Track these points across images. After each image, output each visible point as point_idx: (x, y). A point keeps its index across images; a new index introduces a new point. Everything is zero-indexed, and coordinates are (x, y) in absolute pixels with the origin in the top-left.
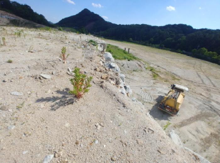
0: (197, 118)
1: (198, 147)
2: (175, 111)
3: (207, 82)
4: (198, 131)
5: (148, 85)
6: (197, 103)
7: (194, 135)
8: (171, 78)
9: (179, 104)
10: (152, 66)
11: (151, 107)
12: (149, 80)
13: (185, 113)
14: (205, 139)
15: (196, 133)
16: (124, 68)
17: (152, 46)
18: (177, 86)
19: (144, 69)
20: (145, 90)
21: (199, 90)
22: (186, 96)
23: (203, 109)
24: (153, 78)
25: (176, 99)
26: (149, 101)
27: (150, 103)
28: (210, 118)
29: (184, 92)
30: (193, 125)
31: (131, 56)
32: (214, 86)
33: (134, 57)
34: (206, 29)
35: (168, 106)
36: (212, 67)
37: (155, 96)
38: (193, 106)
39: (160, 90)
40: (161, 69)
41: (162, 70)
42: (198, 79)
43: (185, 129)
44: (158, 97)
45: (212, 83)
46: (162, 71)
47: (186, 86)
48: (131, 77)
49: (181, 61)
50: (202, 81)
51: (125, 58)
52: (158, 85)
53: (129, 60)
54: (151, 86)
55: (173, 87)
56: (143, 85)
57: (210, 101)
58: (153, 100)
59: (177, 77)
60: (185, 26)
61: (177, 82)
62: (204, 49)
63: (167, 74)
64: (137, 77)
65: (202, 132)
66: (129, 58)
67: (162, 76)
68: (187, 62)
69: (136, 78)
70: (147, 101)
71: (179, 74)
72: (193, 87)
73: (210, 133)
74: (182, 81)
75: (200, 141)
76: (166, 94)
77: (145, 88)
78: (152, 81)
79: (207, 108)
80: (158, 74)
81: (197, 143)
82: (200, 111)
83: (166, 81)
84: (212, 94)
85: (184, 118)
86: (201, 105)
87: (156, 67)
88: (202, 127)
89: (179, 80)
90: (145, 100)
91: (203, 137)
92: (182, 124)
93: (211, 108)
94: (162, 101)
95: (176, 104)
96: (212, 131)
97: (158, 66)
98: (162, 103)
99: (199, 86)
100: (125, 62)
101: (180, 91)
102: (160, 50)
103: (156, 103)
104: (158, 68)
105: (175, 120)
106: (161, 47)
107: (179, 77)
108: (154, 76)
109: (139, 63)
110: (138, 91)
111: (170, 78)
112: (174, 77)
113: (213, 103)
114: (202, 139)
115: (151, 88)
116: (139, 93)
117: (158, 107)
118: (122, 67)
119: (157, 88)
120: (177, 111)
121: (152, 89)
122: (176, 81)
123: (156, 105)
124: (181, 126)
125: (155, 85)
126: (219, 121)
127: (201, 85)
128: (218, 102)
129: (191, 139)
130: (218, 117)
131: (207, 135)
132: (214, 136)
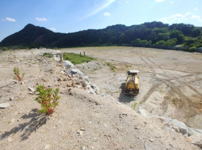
0: (152, 90)
1: (161, 111)
3: (148, 62)
4: (156, 100)
5: (110, 78)
6: (148, 79)
7: (155, 103)
8: (125, 66)
9: (137, 84)
10: (107, 61)
11: (118, 95)
12: (110, 74)
13: (144, 90)
14: (162, 103)
16: (85, 70)
17: (102, 46)
18: (131, 71)
19: (102, 66)
20: (109, 83)
21: (146, 69)
22: (140, 77)
23: (153, 82)
24: (112, 71)
25: (134, 81)
27: (116, 92)
28: (159, 87)
29: (137, 74)
30: (151, 96)
31: (88, 58)
32: (154, 63)
33: (91, 58)
34: (134, 25)
35: (131, 90)
36: (147, 51)
37: (118, 85)
38: (146, 82)
39: (120, 78)
40: (115, 62)
41: (117, 63)
42: (142, 62)
43: (147, 102)
44: (121, 85)
45: (152, 62)
47: (137, 69)
48: (94, 76)
49: (127, 51)
50: (146, 62)
51: (83, 61)
53: (87, 62)
54: (113, 78)
55: (129, 73)
56: (106, 79)
57: (155, 75)
58: (118, 88)
59: (129, 65)
60: (120, 25)
61: (130, 69)
62: (139, 39)
63: (121, 64)
64: (99, 74)
65: (158, 99)
66: (87, 60)
67: (118, 67)
68: (131, 52)
69: (99, 76)
70: (114, 91)
71: (129, 62)
72: (141, 68)
73: (163, 97)
74: (133, 66)
75: (160, 106)
76: (126, 80)
77: (109, 81)
78: (112, 74)
79: (155, 80)
80: (114, 66)
81: (158, 108)
82: (152, 84)
83: (123, 70)
84: (155, 70)
85: (145, 94)
86: (151, 80)
87: (111, 61)
88: (157, 95)
89: (131, 66)
90: (112, 91)
91: (161, 102)
92: (145, 99)
93: (158, 79)
94: (125, 87)
95: (135, 85)
96: (164, 95)
97: (112, 61)
98: (126, 88)
99: (145, 66)
100: (84, 64)
101: (134, 74)
102: (110, 47)
103: (121, 89)
104: (112, 62)
105: (139, 98)
106: (109, 45)
107: (130, 64)
108: (112, 69)
109: (96, 62)
110: (104, 86)
112: (127, 65)
113: (158, 76)
114: (161, 104)
115: (113, 80)
116: (105, 87)
117: (124, 93)
118: (83, 70)
119: (118, 78)
120: (138, 90)
121: (115, 80)
122: (129, 67)
123: (122, 92)
124: (145, 101)
125: (116, 76)
126: (165, 86)
127: (146, 65)
128: (160, 74)
129: (154, 108)
130: (164, 84)
131: (163, 100)
132: (166, 98)
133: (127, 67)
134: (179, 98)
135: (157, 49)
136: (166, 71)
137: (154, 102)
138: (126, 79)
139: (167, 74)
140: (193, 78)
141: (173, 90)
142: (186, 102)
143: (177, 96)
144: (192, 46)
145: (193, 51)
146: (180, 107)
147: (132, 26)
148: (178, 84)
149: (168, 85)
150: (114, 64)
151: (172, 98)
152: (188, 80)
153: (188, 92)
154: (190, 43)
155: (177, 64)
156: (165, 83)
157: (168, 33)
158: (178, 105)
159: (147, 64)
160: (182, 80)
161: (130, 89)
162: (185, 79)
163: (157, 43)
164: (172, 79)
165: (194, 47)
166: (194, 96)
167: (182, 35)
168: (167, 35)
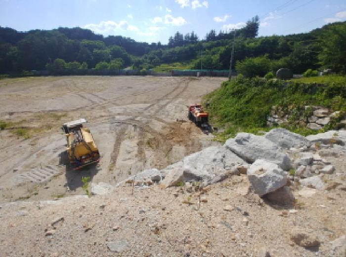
0: (118, 142)
1: (140, 164)
2: (95, 155)
3: (96, 100)
4: (129, 152)
5: (24, 156)
6: (105, 127)
7: (129, 159)
8: (52, 119)
9: (90, 143)
11: (63, 179)
12: (17, 146)
13: (105, 147)
14: (138, 153)
15: (129, 156)
18: (70, 124)
20: (27, 166)
21: (97, 113)
22: (90, 128)
23: (115, 130)
24: (21, 138)
25: (83, 141)
26: (52, 175)
27: (55, 176)
28: (126, 133)
29: (84, 126)
30: (121, 151)
32: (105, 100)
35: (83, 157)
36: (87, 81)
37: (54, 161)
38: (106, 134)
39: (52, 146)
40: (22, 115)
41: (26, 116)
43: (119, 162)
44: (58, 159)
45: (101, 98)
46: (27, 119)
47: (81, 117)
49: (43, 87)
50: (90, 100)
52: (42, 142)
54: (32, 153)
55: (67, 130)
57: (114, 118)
58: (56, 168)
59: (60, 114)
61: (66, 120)
62: (60, 60)
63: (39, 117)
65: (131, 150)
67: (36, 125)
68: (54, 86)
70: (48, 178)
71: (58, 107)
72: (88, 114)
73: (136, 145)
74: (71, 114)
75: (137, 159)
76: (66, 145)
77: (24, 163)
78: (25, 144)
79: (116, 126)
80: (24, 125)
81: (136, 162)
82: (114, 133)
83: (49, 127)
84: (110, 109)
85: (110, 153)
86: (110, 128)
87: (7, 117)
88: (128, 146)
89: (65, 115)
90: (43, 180)
91: (135, 153)
92: (114, 159)
93: (120, 123)
94: (70, 158)
95: (88, 146)
96: (136, 141)
97: (11, 114)
98: (73, 160)
99: (93, 108)
101: (78, 128)
103: (64, 167)
104: (12, 117)
105: (104, 162)
107: (62, 111)
108: (21, 134)
111: (51, 121)
112: (55, 115)
113: (117, 117)
114: (136, 156)
115: (35, 155)
116: (20, 181)
117: (74, 169)
119: (46, 148)
120: (97, 152)
121: (38, 156)
122: (62, 119)
123: (68, 169)
124: (114, 163)
125: (38, 146)
126: (133, 128)
127: (93, 106)
128: (119, 114)
129: (131, 165)
130: (130, 126)
131: (136, 149)
132: (140, 144)
133: (58, 118)
134: (152, 137)
135: (101, 77)
136: (124, 107)
137: (127, 158)
138: (66, 143)
139: (128, 110)
140: (156, 107)
141: (143, 129)
142: (160, 137)
143: (149, 136)
144: (142, 68)
145: (144, 74)
146: (157, 146)
147: (32, 32)
148: (145, 120)
149: (135, 126)
150: (18, 120)
151: (146, 140)
152: (153, 112)
153: (157, 126)
154: (138, 64)
155: (134, 95)
156: (130, 124)
157: (107, 51)
158: (154, 146)
159: (93, 103)
160: (146, 113)
161: (81, 157)
162: (149, 112)
163: (98, 66)
164: (136, 117)
165: (144, 69)
166: (164, 128)
167: (126, 53)
168: (106, 52)
